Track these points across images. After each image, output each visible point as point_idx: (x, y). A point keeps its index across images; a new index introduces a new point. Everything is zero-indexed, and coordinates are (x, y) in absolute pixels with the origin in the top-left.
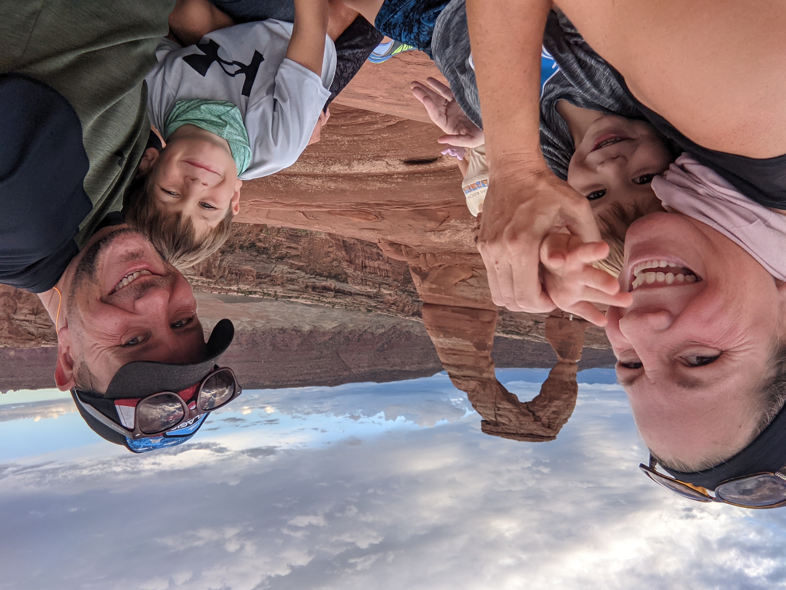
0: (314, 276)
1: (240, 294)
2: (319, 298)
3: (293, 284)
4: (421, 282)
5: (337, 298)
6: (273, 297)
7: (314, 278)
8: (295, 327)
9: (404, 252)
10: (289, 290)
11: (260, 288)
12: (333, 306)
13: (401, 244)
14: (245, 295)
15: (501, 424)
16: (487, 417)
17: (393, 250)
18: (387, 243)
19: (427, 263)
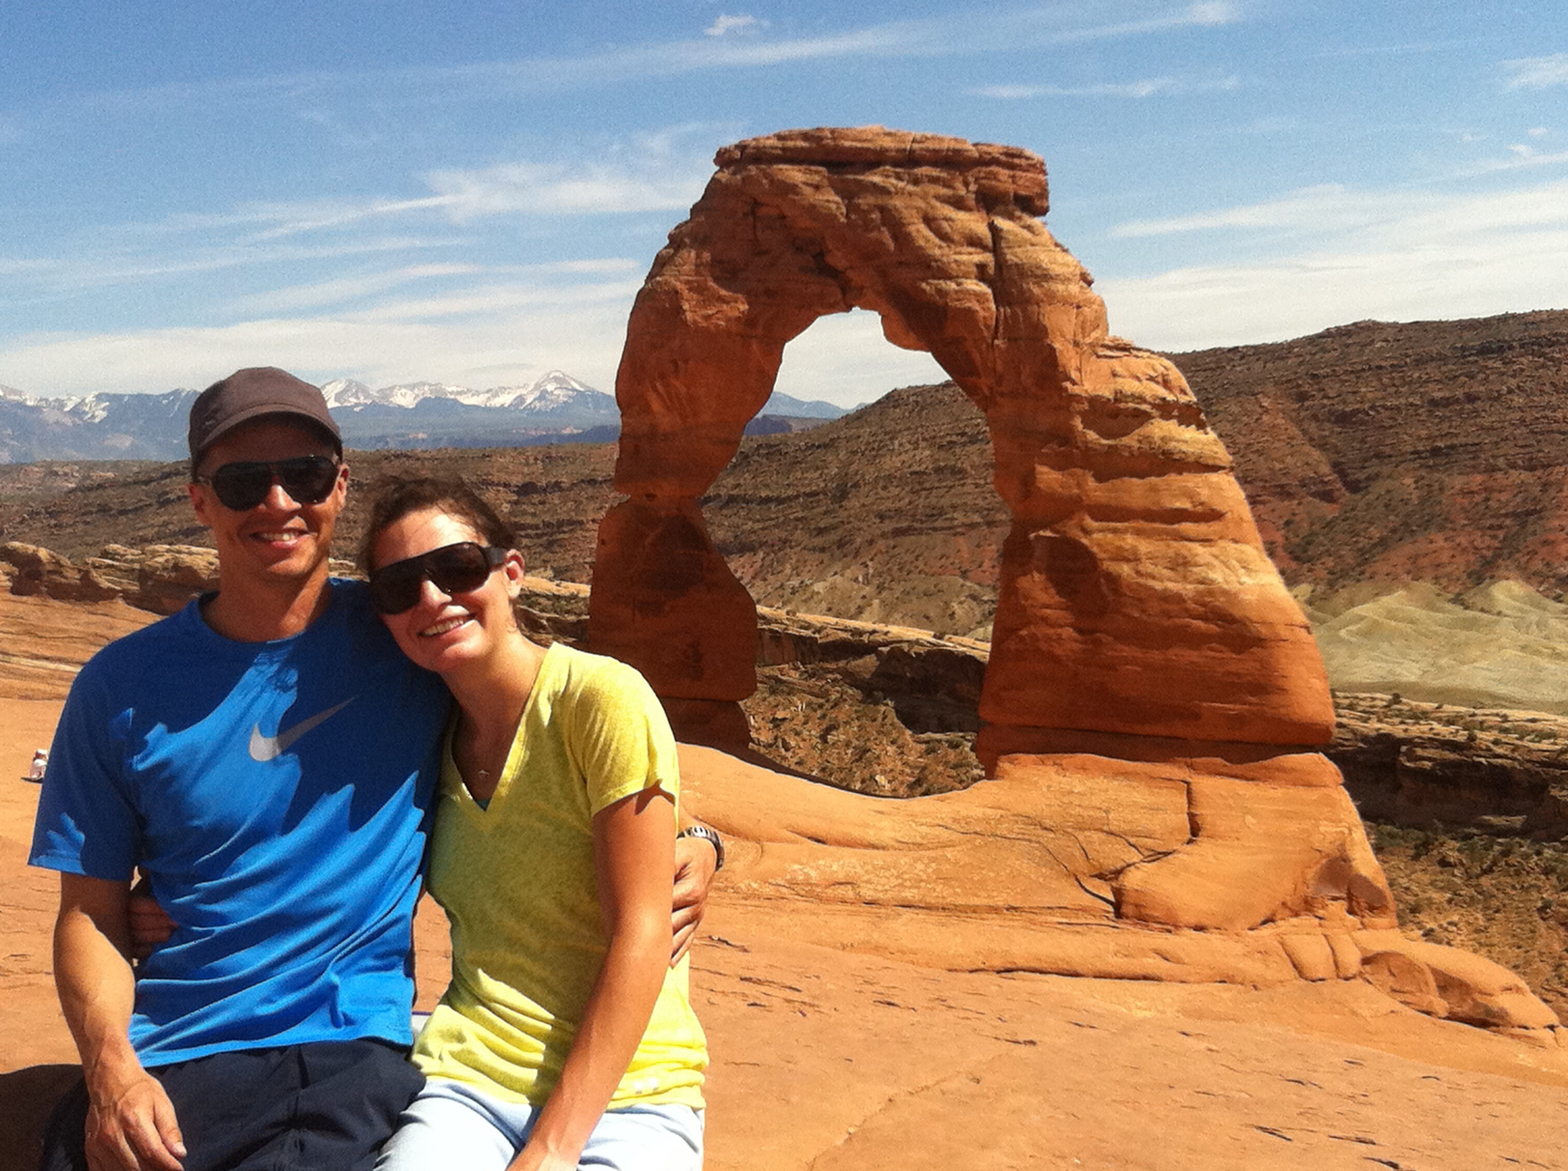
4: (1348, 847)
9: (1431, 978)
13: (1448, 1018)
15: (971, 202)
16: (1029, 228)
17: (1481, 992)
18: (1520, 1027)
19: (1326, 936)
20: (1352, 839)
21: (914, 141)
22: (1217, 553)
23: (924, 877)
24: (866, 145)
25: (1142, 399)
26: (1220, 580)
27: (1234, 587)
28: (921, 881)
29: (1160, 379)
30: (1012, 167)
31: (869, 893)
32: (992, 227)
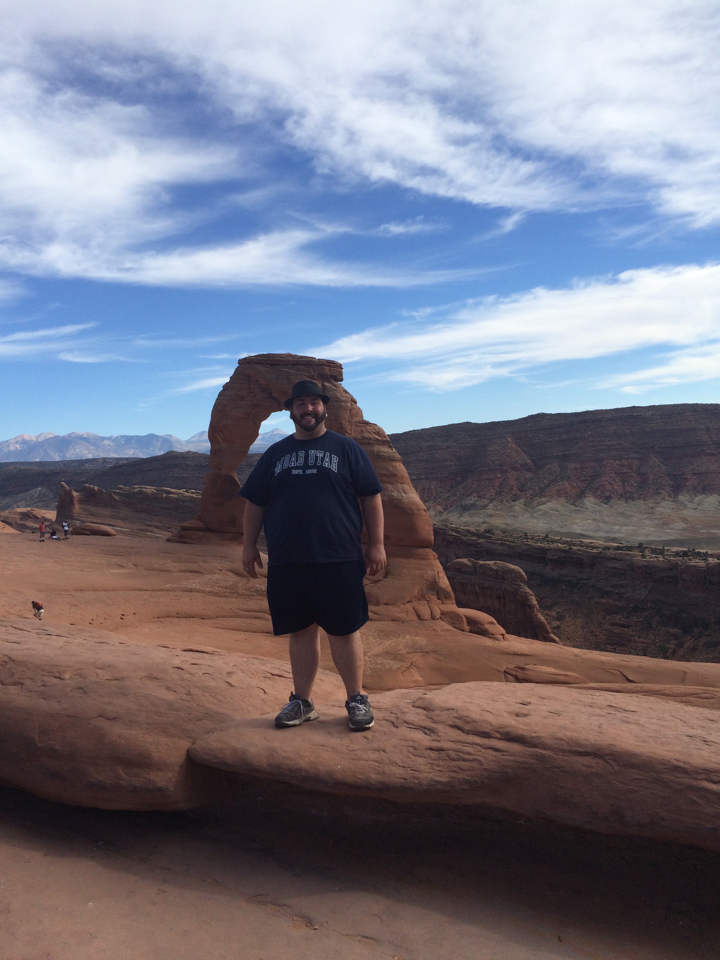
0: (581, 582)
1: (701, 551)
2: (570, 549)
3: (615, 568)
5: (541, 549)
6: (647, 548)
7: (582, 579)
8: (606, 504)
10: (620, 560)
11: (669, 561)
12: (547, 536)
13: (470, 632)
14: (694, 550)
15: (316, 377)
16: (335, 386)
17: (480, 624)
18: (491, 635)
19: (429, 606)
20: (439, 576)
21: (298, 358)
22: (395, 487)
24: (283, 359)
25: (370, 439)
26: (396, 495)
27: (400, 497)
29: (377, 433)
30: (330, 366)
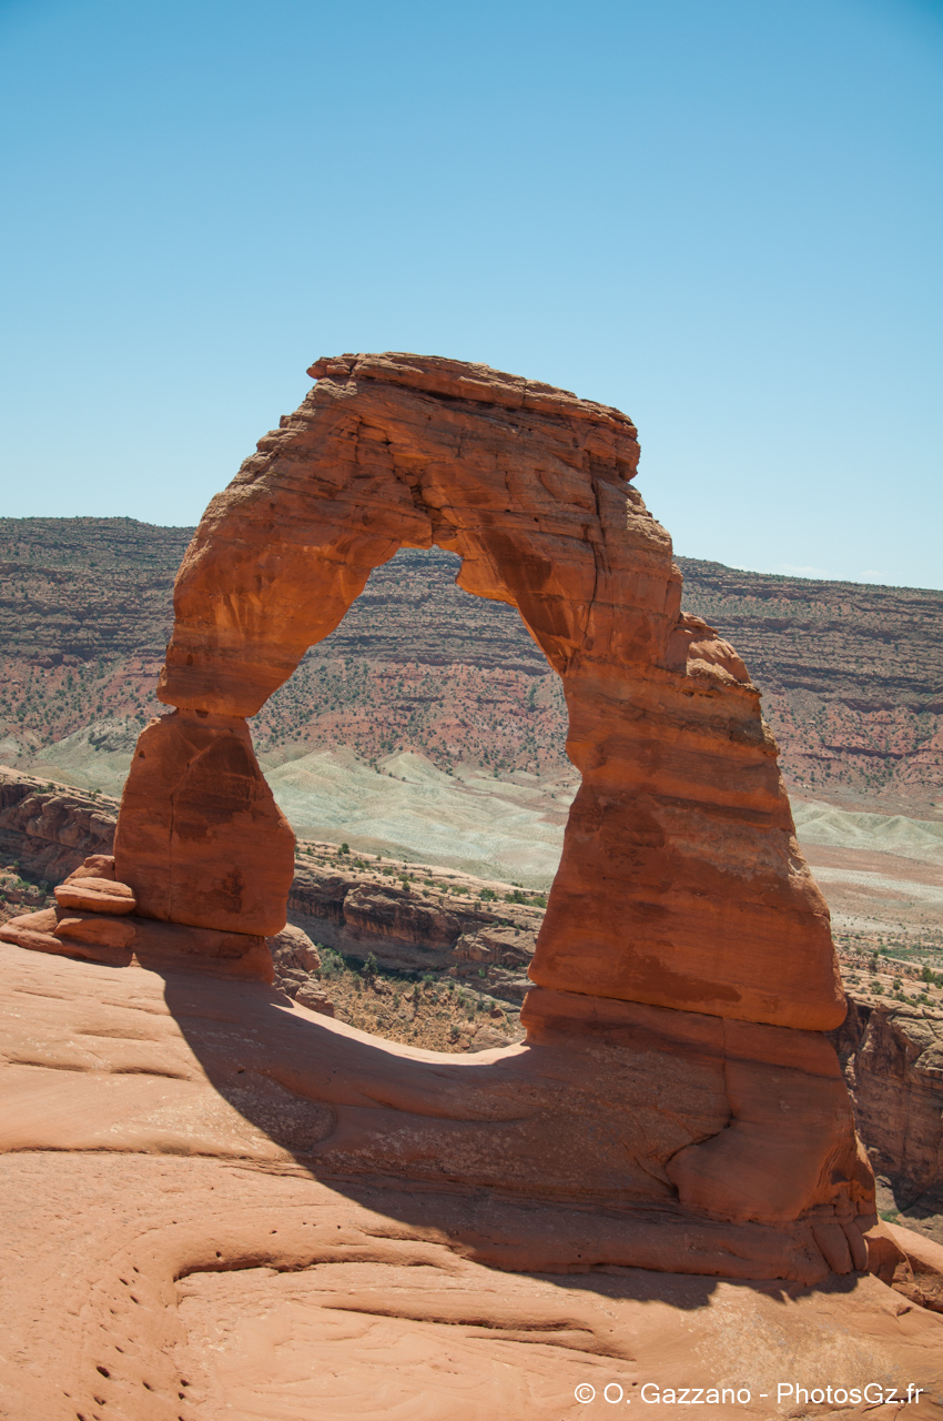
8: (449, 772)
23: (502, 1152)
26: (774, 867)
27: (786, 875)
28: (500, 1157)
31: (453, 1168)
32: (595, 488)
